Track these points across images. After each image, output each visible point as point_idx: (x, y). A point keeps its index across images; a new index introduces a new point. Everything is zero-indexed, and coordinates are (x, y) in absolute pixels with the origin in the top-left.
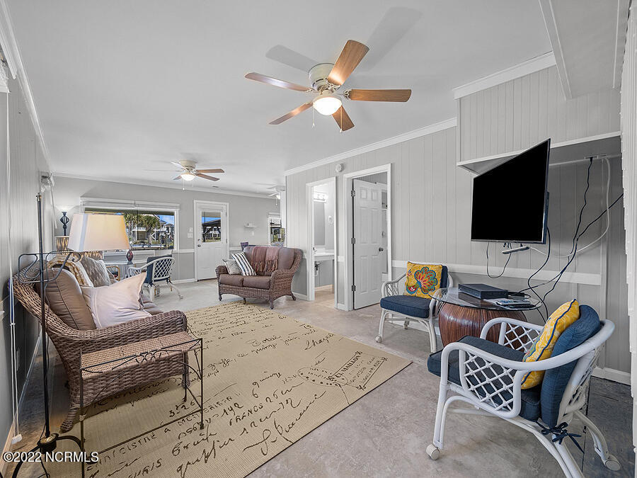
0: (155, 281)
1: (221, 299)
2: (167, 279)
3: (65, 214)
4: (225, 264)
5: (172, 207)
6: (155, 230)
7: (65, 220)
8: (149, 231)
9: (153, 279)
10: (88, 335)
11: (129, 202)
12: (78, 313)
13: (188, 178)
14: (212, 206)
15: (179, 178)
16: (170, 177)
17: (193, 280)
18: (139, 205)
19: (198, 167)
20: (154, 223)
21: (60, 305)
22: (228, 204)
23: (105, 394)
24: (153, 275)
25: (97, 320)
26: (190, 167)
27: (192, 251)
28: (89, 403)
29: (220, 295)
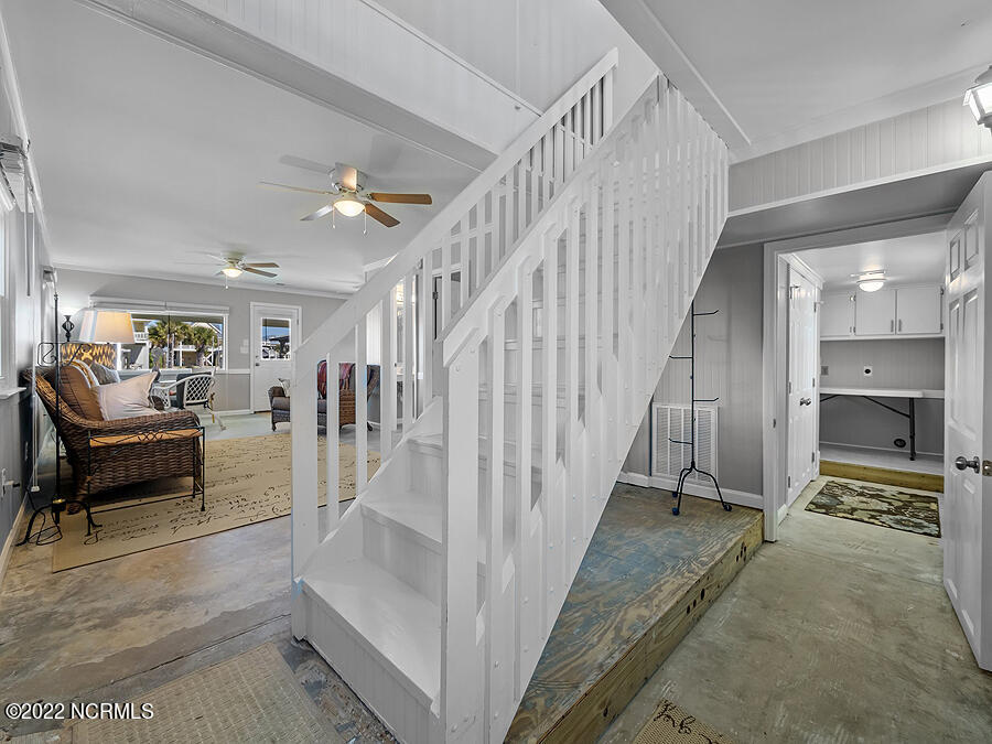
0: (187, 405)
1: (274, 428)
2: (204, 403)
3: (68, 318)
4: (281, 385)
5: (221, 311)
6: (212, 350)
7: (68, 326)
8: (201, 351)
9: (185, 402)
10: (96, 424)
11: (157, 303)
12: (86, 405)
13: (233, 273)
14: (275, 311)
15: (222, 273)
16: (211, 271)
17: (247, 411)
18: (171, 308)
19: (246, 261)
20: (209, 337)
21: (70, 396)
22: (300, 309)
23: (112, 484)
24: (185, 398)
25: (107, 416)
26: (234, 260)
27: (246, 371)
28: (95, 491)
29: (274, 423)
